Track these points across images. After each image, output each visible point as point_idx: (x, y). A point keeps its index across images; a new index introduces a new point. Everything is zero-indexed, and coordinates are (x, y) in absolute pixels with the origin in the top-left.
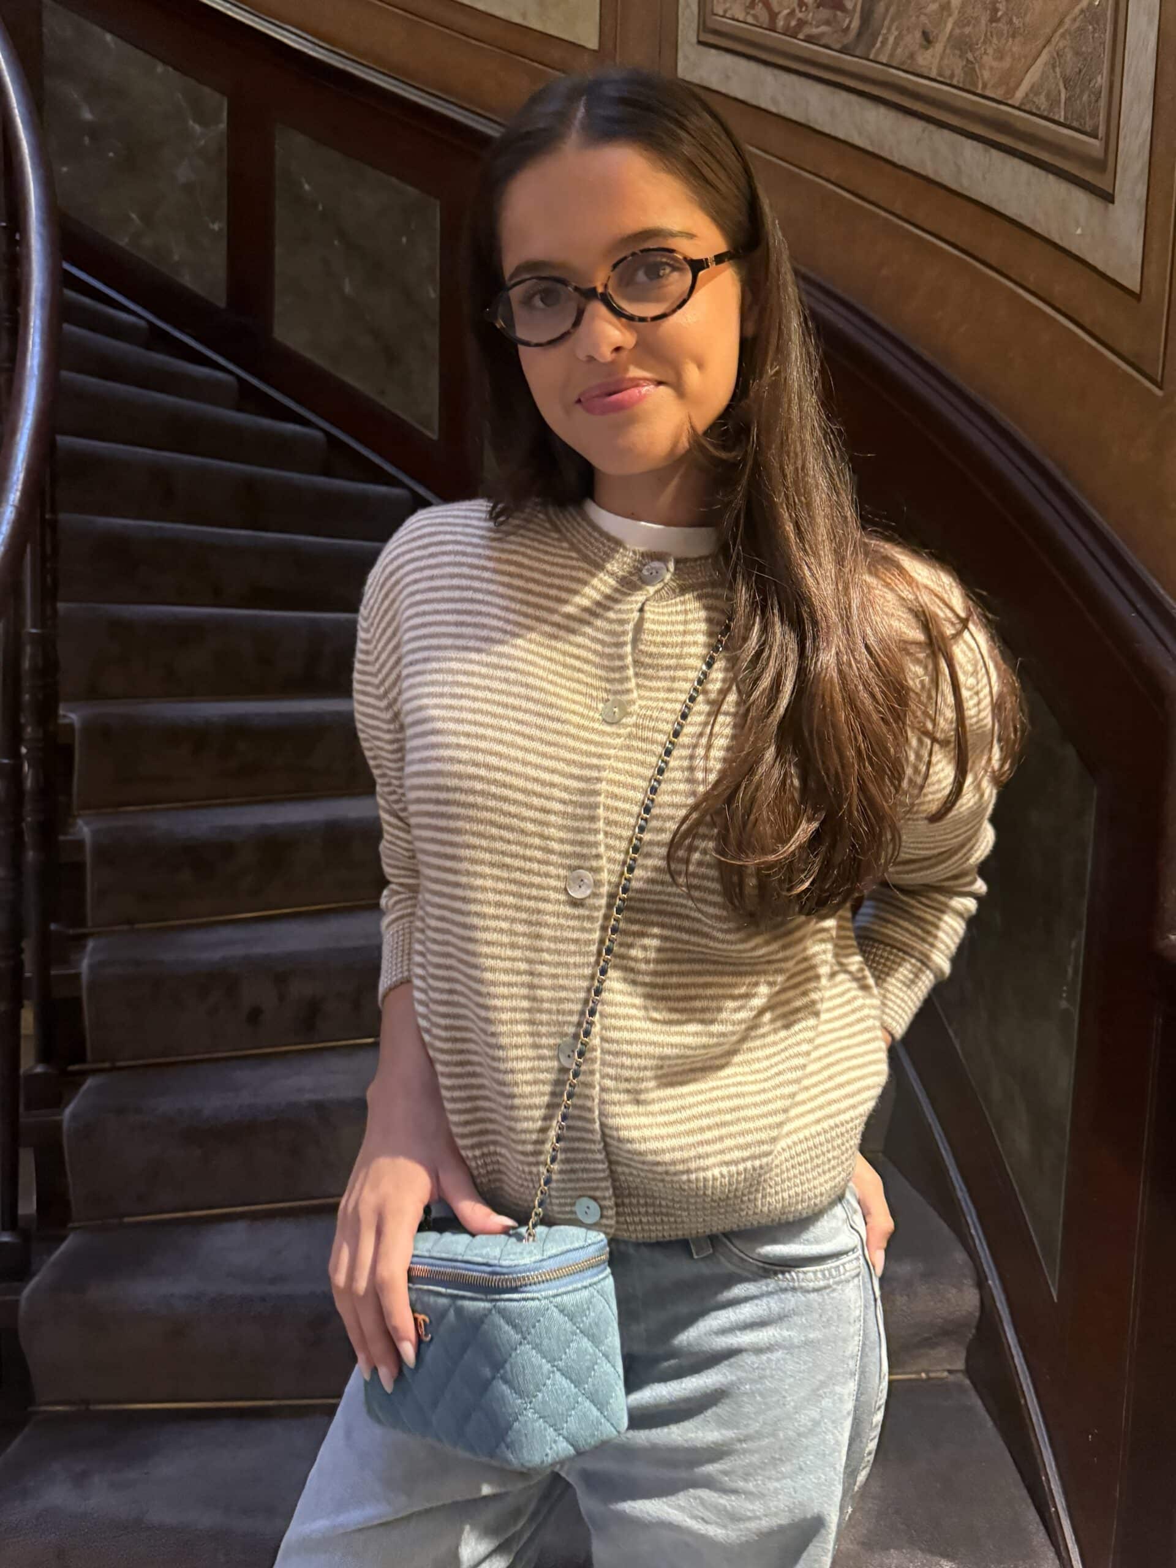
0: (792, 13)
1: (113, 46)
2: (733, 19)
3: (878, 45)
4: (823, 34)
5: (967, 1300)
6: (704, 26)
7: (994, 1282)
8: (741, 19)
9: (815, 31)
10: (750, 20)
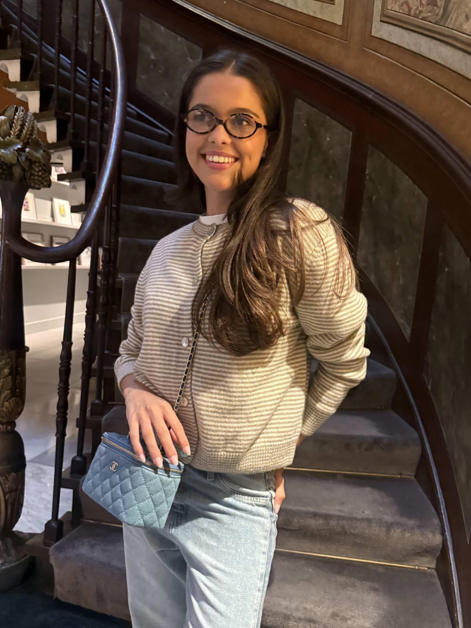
0: (417, 8)
1: (164, 31)
2: (394, 11)
3: (449, 20)
4: (428, 17)
5: (437, 540)
6: (383, 14)
7: (448, 534)
8: (397, 10)
9: (425, 15)
10: (401, 11)
